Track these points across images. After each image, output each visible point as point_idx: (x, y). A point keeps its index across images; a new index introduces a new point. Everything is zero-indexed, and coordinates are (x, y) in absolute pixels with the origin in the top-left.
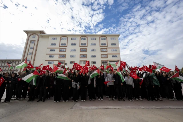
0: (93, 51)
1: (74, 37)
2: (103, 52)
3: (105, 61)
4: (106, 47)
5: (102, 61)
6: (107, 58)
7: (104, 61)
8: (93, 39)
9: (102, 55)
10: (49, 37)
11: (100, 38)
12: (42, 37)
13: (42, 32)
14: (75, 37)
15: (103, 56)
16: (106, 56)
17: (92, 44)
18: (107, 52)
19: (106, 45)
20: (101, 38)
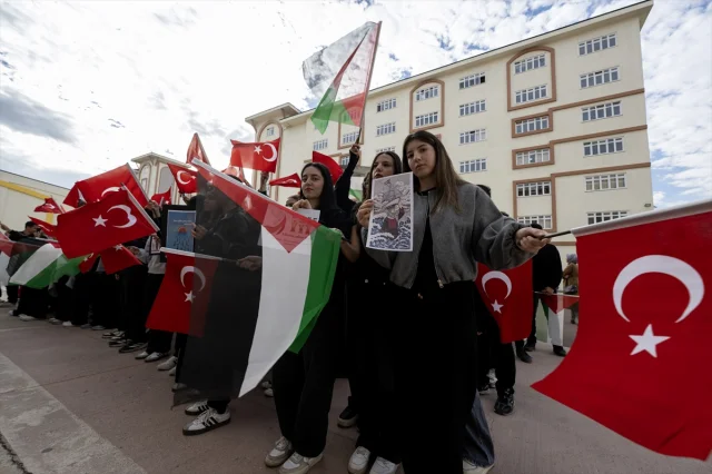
0: (473, 139)
1: (386, 98)
2: (526, 134)
3: (540, 181)
4: (543, 109)
5: (516, 183)
6: (551, 163)
7: (532, 182)
8: (472, 82)
9: (517, 152)
10: (305, 122)
11: (508, 64)
12: (290, 126)
13: (288, 111)
14: (392, 96)
15: (524, 160)
16: (543, 157)
17: (466, 110)
18: (551, 130)
19: (544, 93)
20: (513, 66)
